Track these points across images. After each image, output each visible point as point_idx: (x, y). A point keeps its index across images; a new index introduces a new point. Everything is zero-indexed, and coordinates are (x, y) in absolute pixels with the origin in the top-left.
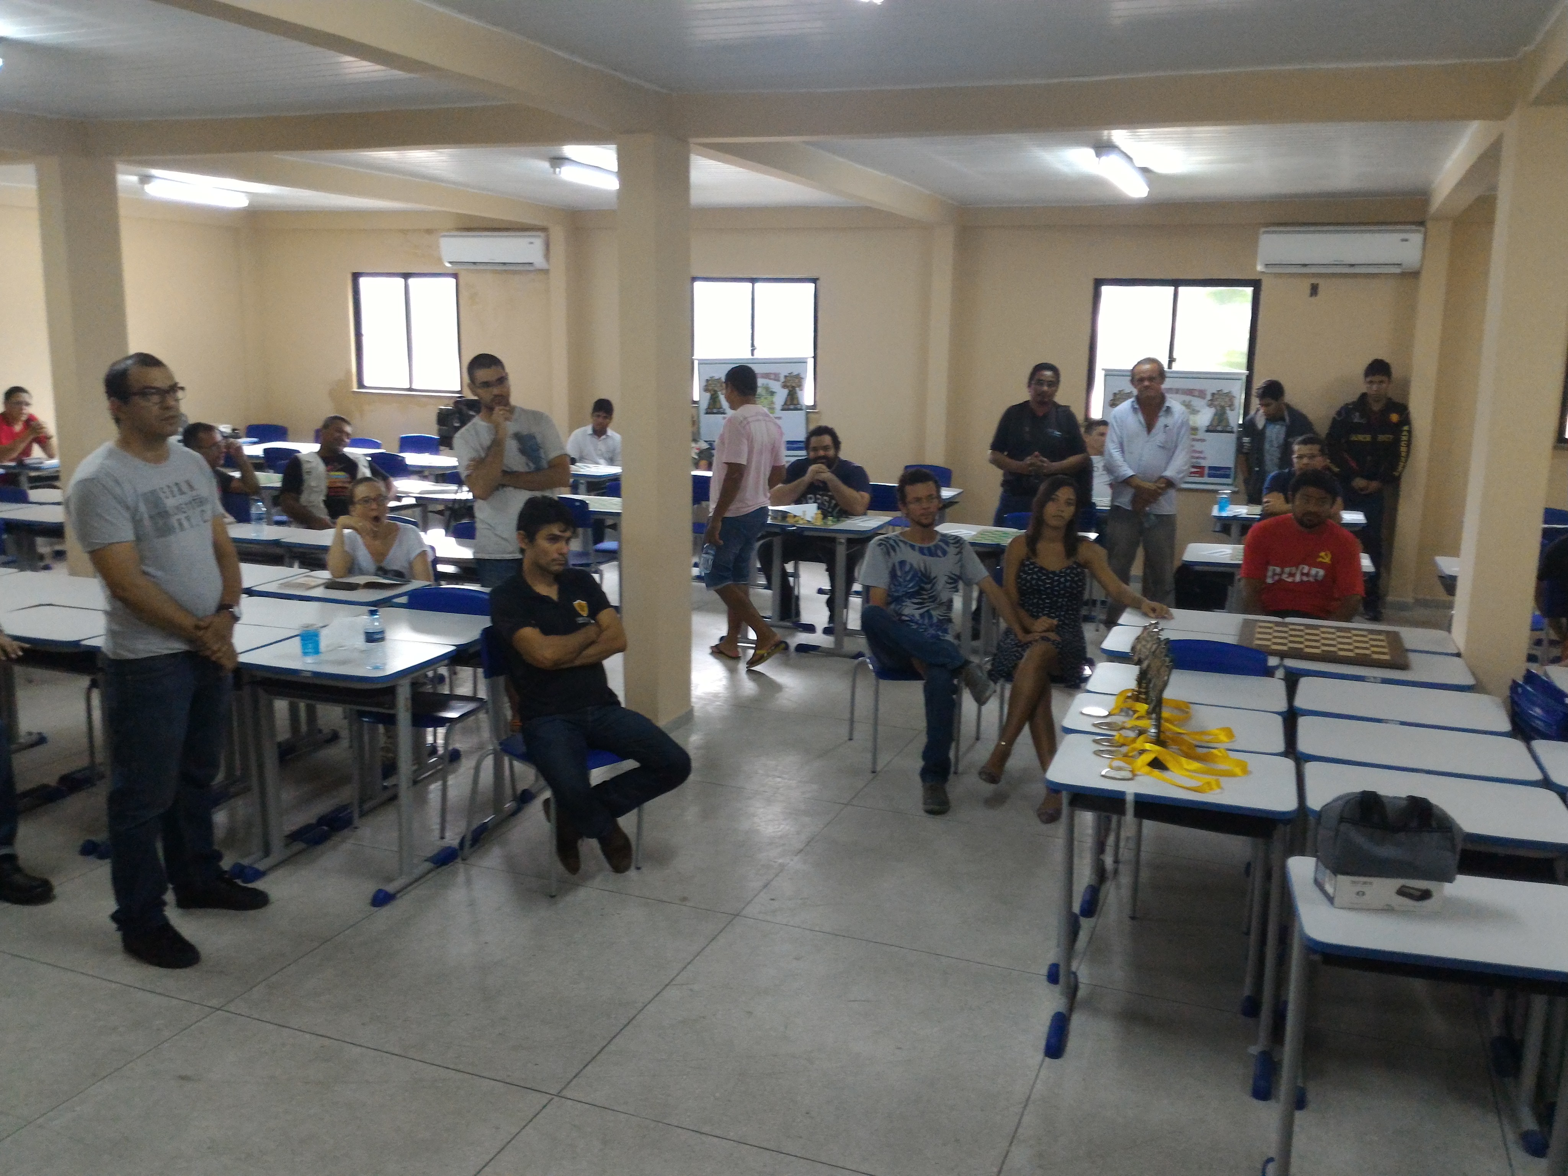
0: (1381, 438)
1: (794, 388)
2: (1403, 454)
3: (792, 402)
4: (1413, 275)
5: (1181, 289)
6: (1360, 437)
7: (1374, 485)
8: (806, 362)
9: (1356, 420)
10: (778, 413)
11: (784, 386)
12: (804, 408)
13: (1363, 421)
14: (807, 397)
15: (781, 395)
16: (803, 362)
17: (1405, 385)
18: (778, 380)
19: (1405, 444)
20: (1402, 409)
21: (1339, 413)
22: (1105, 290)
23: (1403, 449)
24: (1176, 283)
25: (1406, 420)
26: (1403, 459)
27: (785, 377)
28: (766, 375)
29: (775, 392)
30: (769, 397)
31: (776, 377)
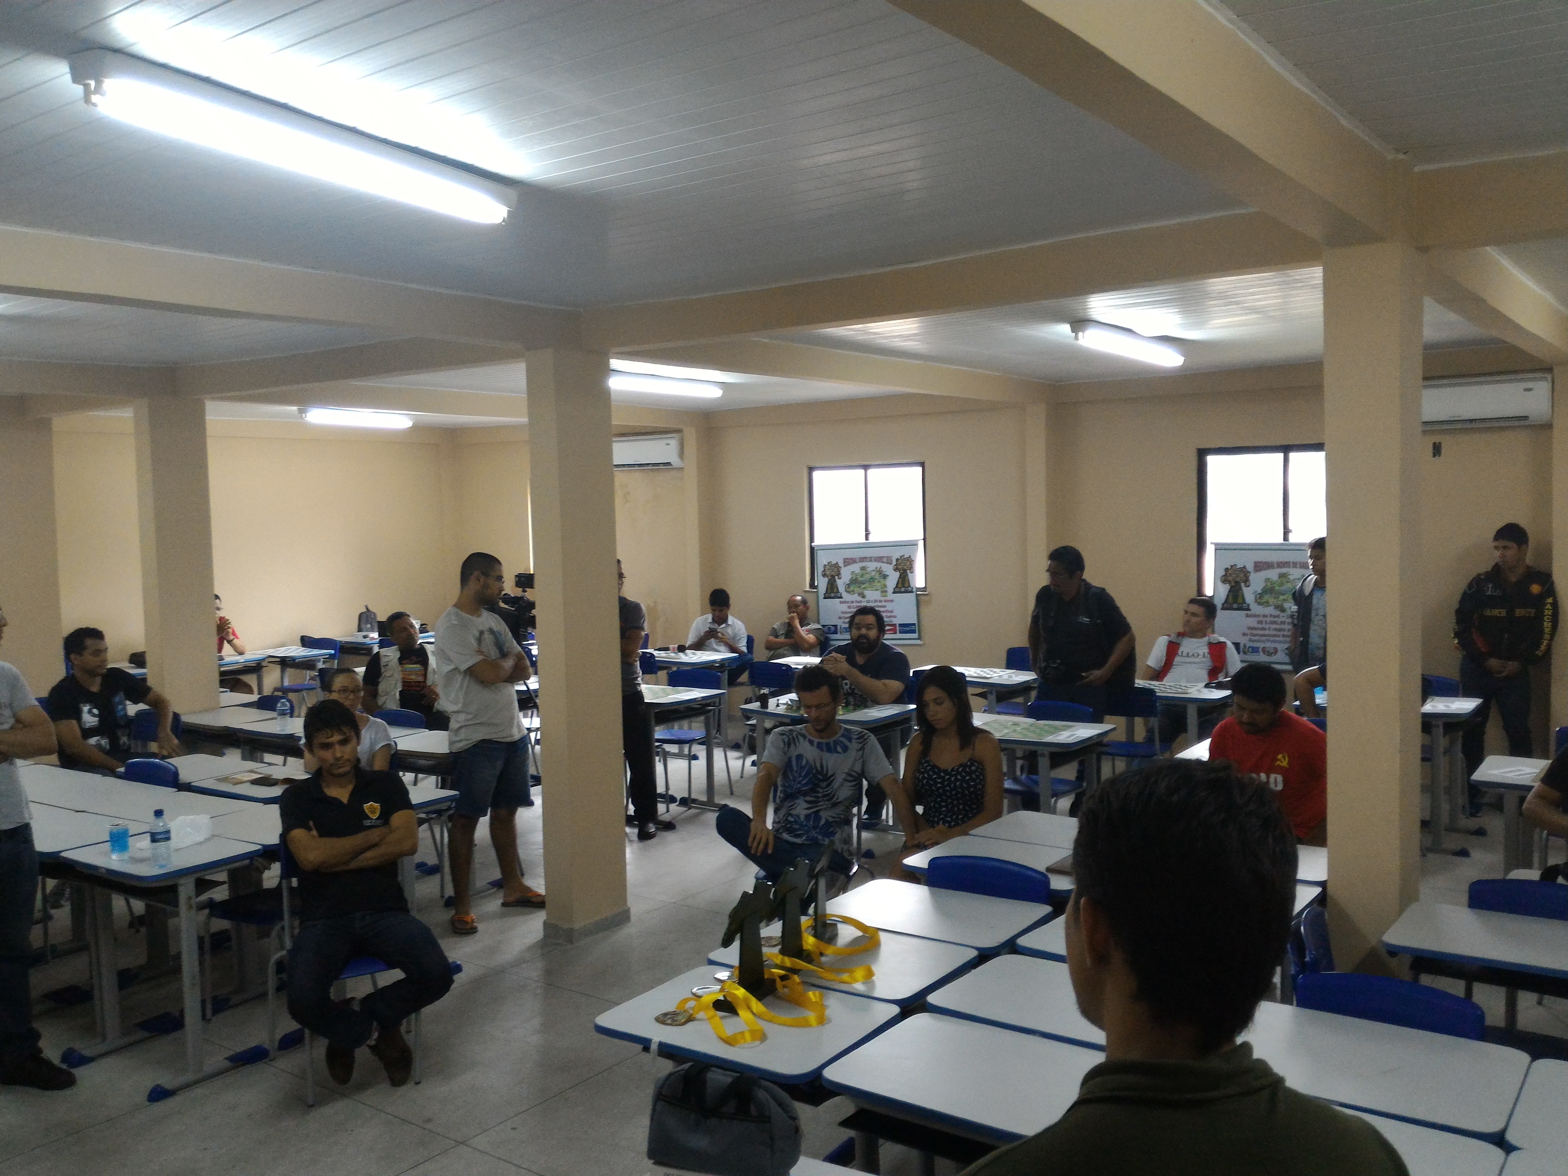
0: (1519, 612)
1: (905, 571)
2: (1547, 630)
3: (904, 585)
5: (1293, 456)
6: (1496, 612)
7: (1512, 666)
8: (916, 545)
9: (1489, 593)
10: (891, 596)
11: (896, 570)
12: (914, 590)
13: (1498, 593)
14: (919, 579)
15: (893, 578)
16: (913, 544)
17: (1546, 552)
18: (891, 564)
19: (1548, 619)
20: (1545, 578)
21: (1470, 586)
22: (1212, 461)
23: (1547, 625)
24: (1286, 449)
25: (1550, 590)
26: (1547, 636)
27: (897, 560)
28: (879, 559)
29: (888, 576)
30: (882, 580)
31: (889, 561)
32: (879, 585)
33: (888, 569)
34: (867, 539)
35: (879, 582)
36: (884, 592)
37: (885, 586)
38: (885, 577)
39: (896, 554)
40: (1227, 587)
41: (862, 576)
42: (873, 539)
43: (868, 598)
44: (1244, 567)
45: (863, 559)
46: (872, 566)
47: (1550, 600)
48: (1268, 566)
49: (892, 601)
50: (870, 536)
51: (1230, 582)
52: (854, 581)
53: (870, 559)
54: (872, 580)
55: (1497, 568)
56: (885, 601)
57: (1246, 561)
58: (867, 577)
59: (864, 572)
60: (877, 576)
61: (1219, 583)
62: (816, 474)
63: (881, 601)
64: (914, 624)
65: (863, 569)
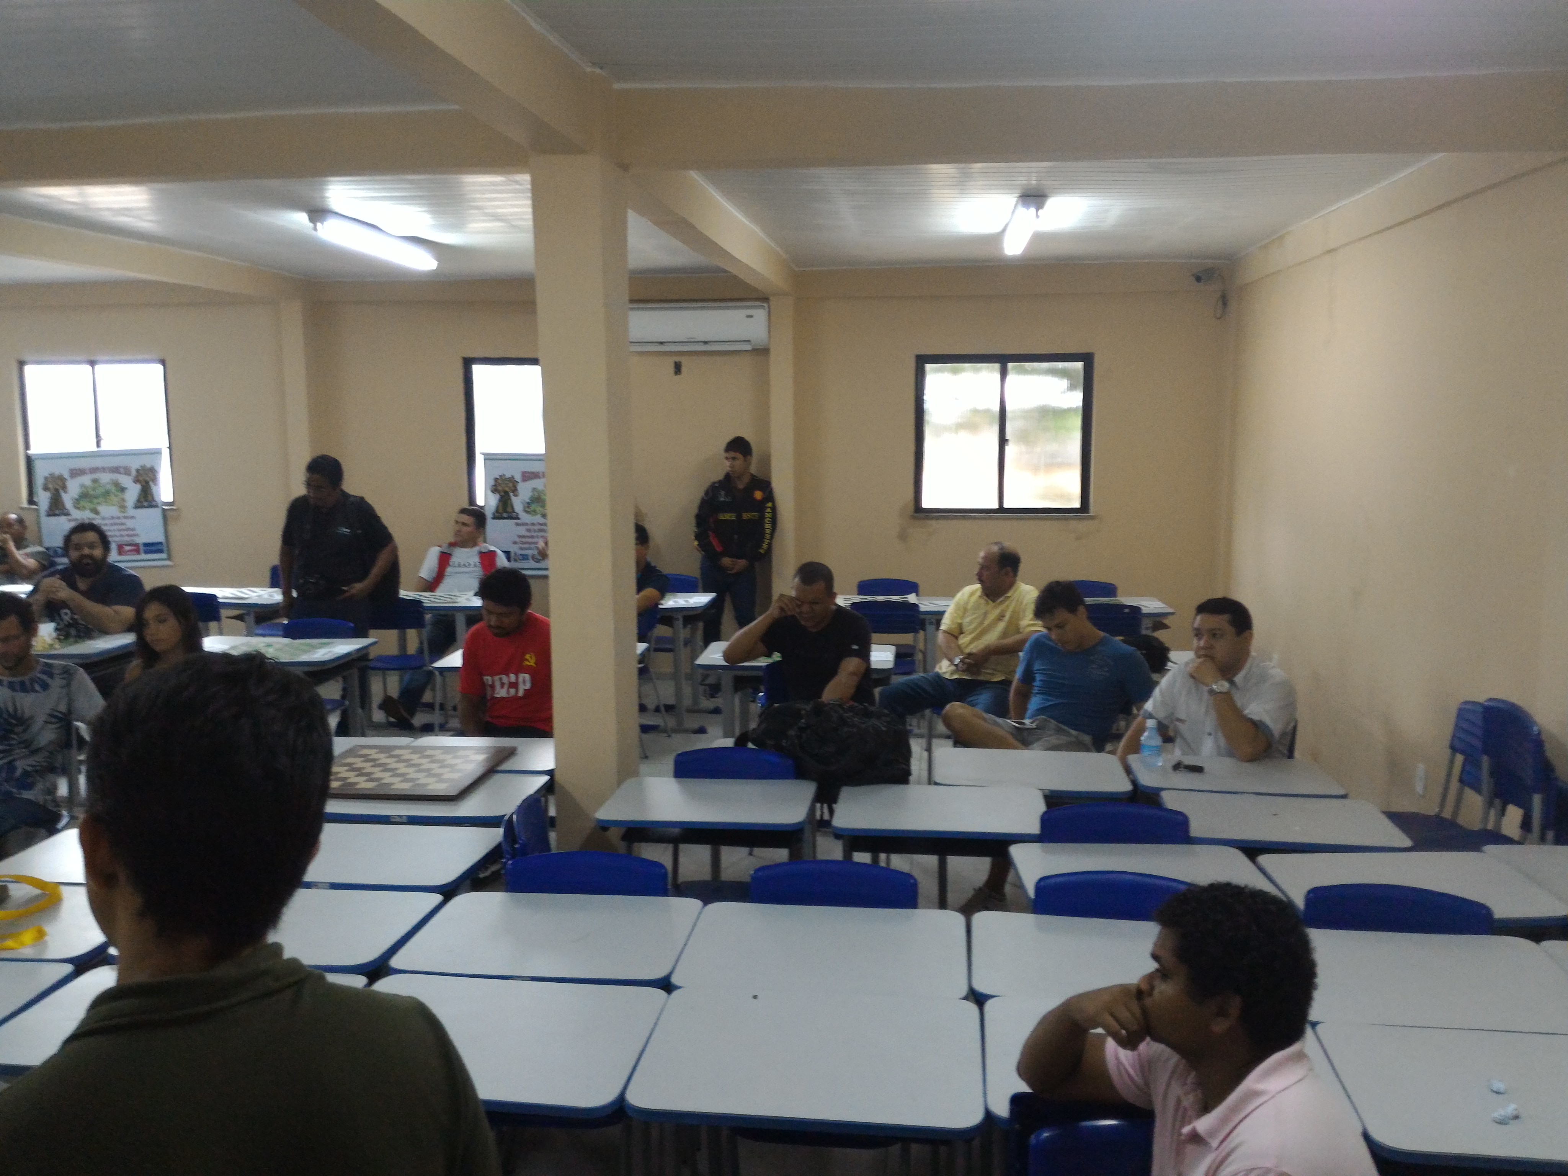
0: (745, 516)
1: (147, 483)
2: (768, 531)
3: (146, 498)
4: (762, 352)
6: (728, 516)
8: (160, 453)
10: (131, 512)
11: (136, 481)
12: (160, 505)
13: (728, 499)
14: (165, 491)
15: (133, 492)
16: (157, 453)
18: (129, 475)
19: (768, 521)
20: (765, 485)
22: (479, 371)
23: (768, 526)
25: (769, 496)
26: (768, 536)
27: (137, 470)
28: (116, 470)
29: (126, 488)
30: (119, 494)
31: (127, 471)
32: (115, 499)
33: (126, 481)
34: (99, 446)
35: (116, 496)
36: (123, 508)
37: (123, 500)
38: (123, 490)
39: (135, 464)
40: (497, 496)
41: (94, 489)
42: (104, 447)
43: (102, 514)
44: (513, 477)
45: (94, 470)
46: (106, 478)
47: (770, 505)
48: (535, 476)
49: (132, 517)
50: (103, 444)
51: (499, 492)
52: (85, 496)
53: (104, 470)
54: (107, 493)
55: (728, 476)
56: (125, 517)
57: (514, 471)
58: (100, 490)
59: (96, 485)
60: (113, 489)
61: (490, 493)
62: (28, 369)
63: (119, 518)
64: (161, 543)
65: (95, 481)
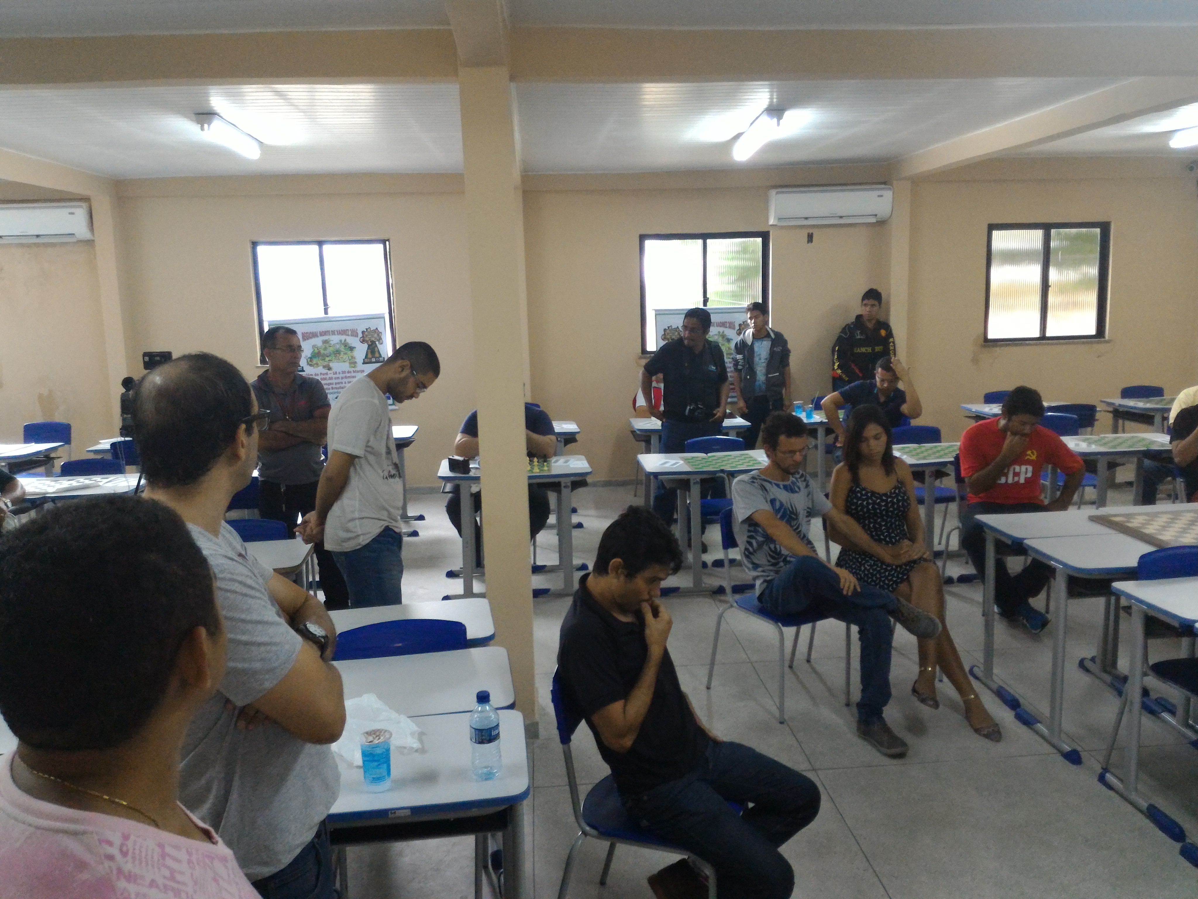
0: (877, 349)
1: (372, 341)
3: (373, 355)
4: (884, 223)
5: (710, 243)
6: (862, 350)
8: (381, 318)
9: (856, 336)
10: (360, 366)
11: (363, 341)
13: (863, 337)
14: (386, 349)
15: (361, 350)
16: (378, 317)
18: (356, 336)
19: (893, 352)
21: (842, 332)
22: (648, 243)
24: (705, 238)
27: (363, 332)
28: (343, 332)
29: (354, 347)
30: (349, 352)
31: (354, 333)
32: (345, 357)
33: (354, 341)
34: (326, 312)
35: (345, 354)
36: (353, 363)
37: (353, 357)
38: (352, 349)
39: (361, 327)
41: (325, 349)
42: (331, 313)
43: (334, 370)
45: (324, 333)
46: (335, 339)
50: (329, 310)
52: (316, 355)
53: (333, 333)
54: (337, 352)
56: (354, 372)
58: (331, 349)
59: (327, 345)
60: (342, 348)
62: (261, 250)
63: (349, 372)
65: (325, 342)
